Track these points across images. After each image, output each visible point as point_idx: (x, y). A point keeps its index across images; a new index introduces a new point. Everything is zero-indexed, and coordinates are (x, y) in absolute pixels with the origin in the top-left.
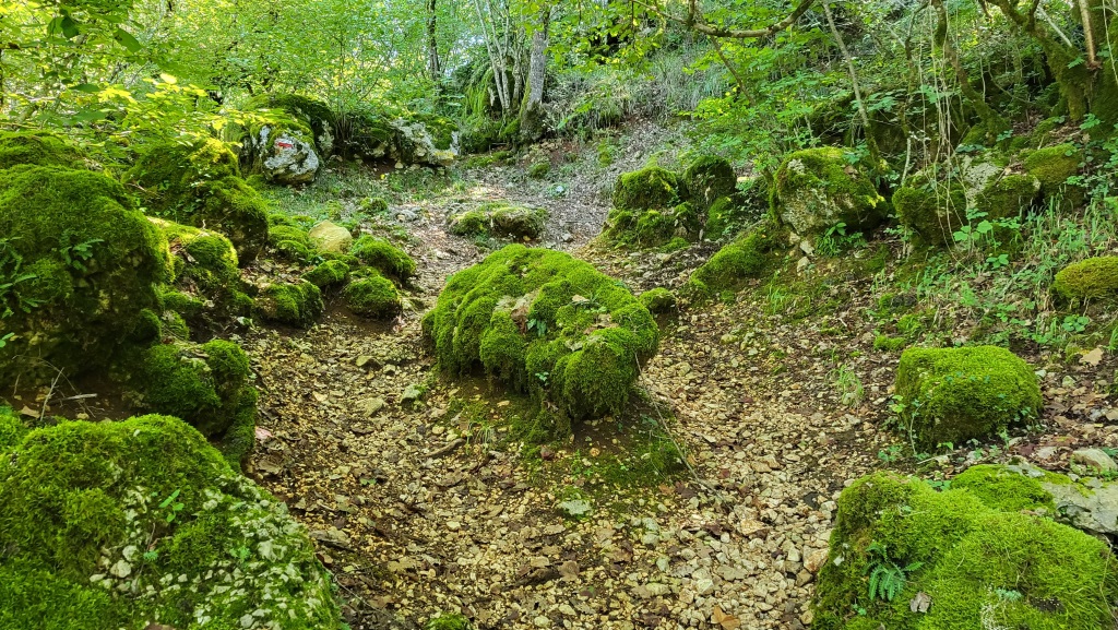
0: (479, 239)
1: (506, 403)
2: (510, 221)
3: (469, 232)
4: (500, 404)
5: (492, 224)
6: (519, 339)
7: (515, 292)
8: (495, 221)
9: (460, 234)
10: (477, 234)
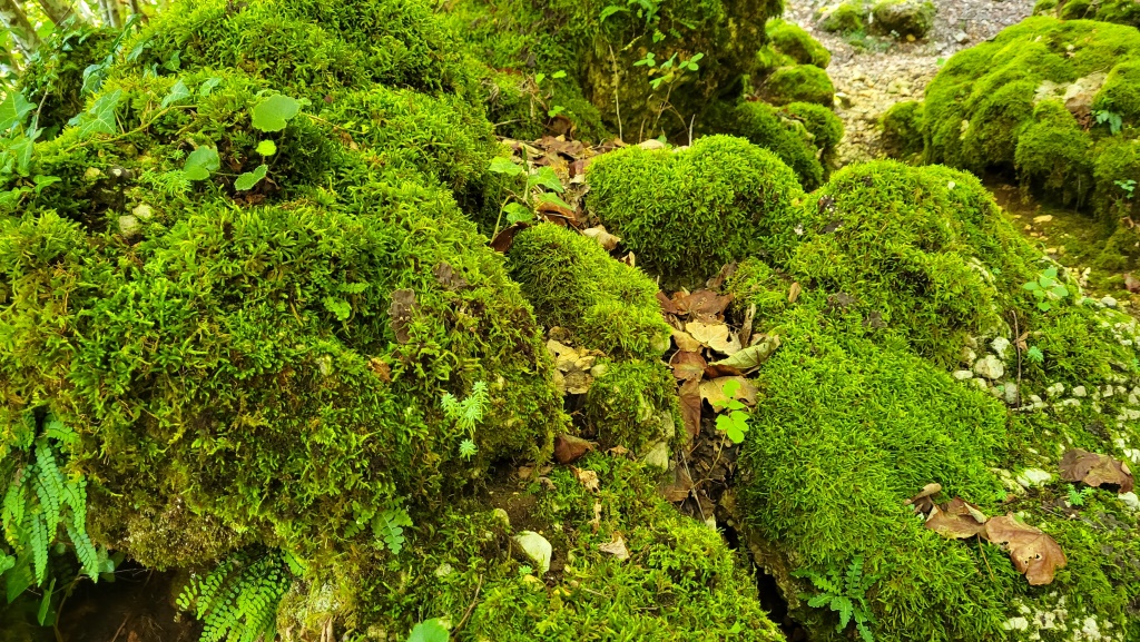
0: (855, 37)
1: (1047, 218)
2: (895, 16)
3: (843, 29)
4: (1040, 219)
5: (871, 19)
6: (1084, 137)
7: (1060, 76)
8: (875, 15)
9: (831, 31)
10: (852, 31)
